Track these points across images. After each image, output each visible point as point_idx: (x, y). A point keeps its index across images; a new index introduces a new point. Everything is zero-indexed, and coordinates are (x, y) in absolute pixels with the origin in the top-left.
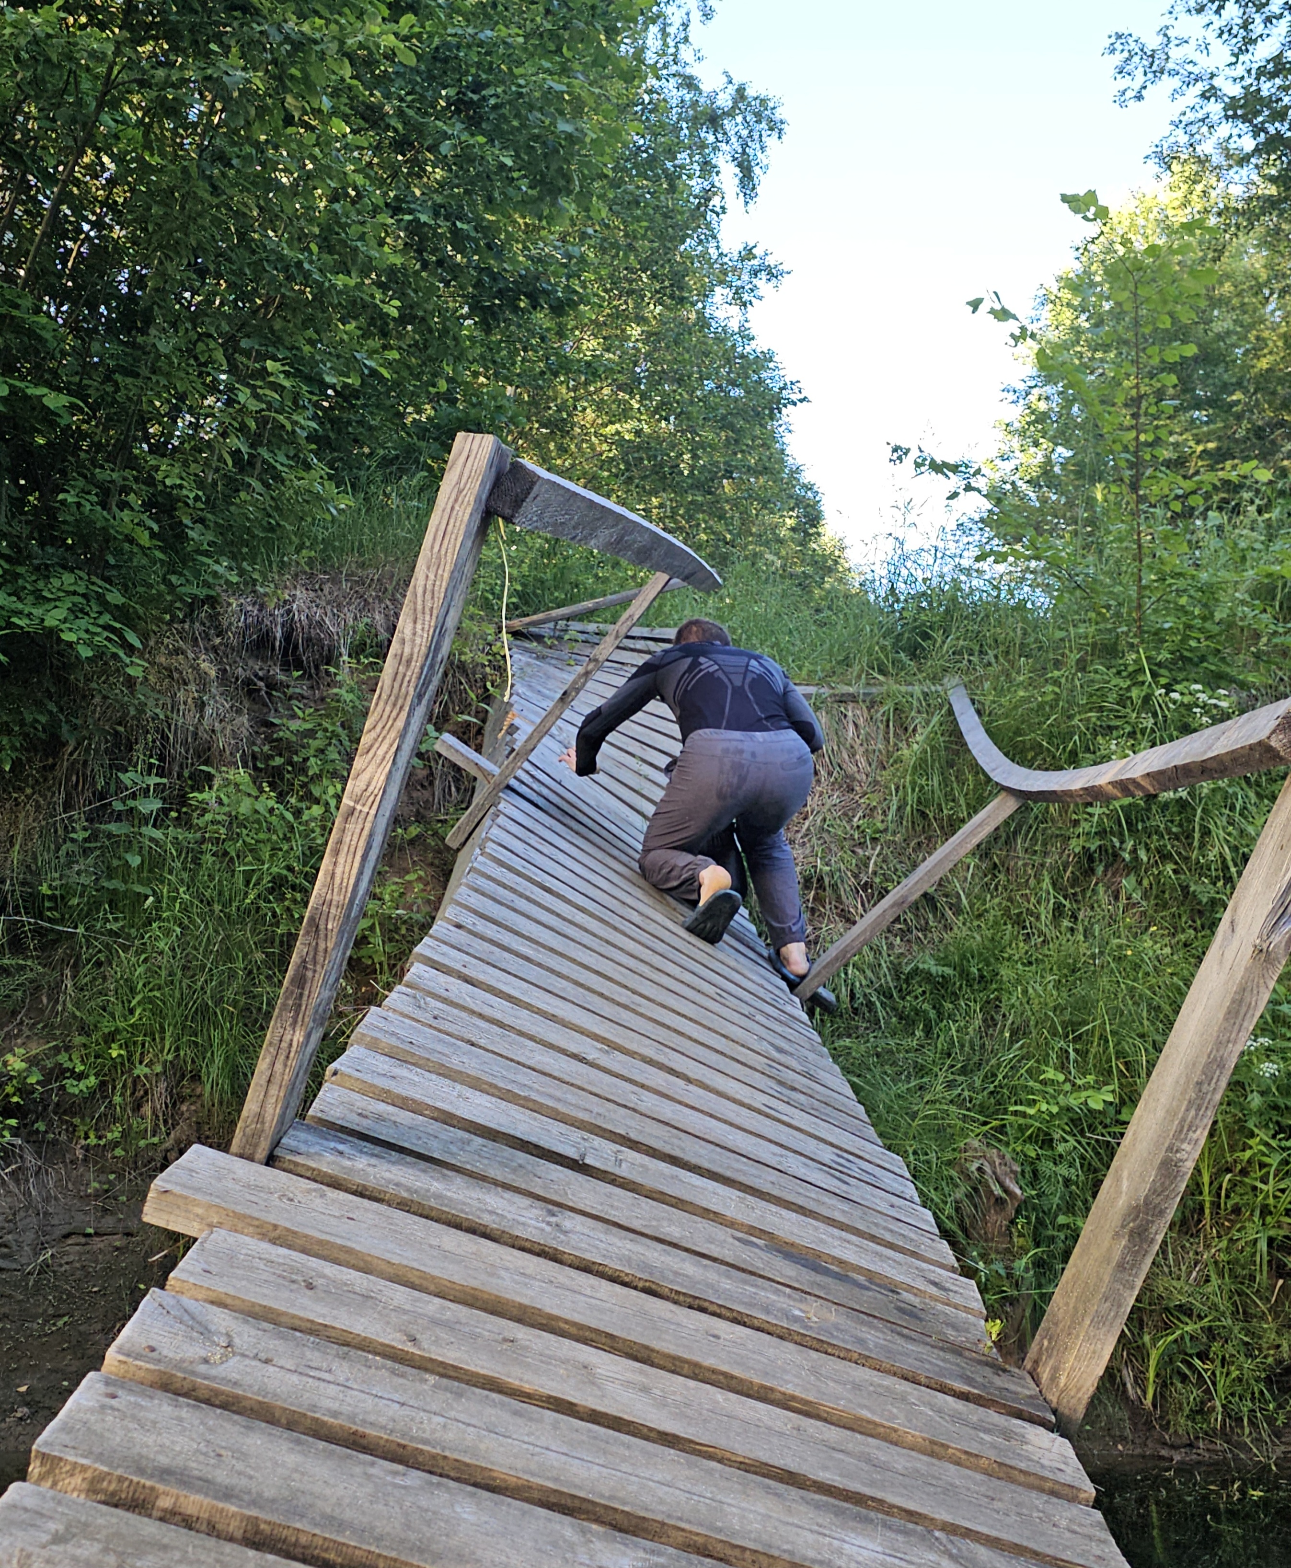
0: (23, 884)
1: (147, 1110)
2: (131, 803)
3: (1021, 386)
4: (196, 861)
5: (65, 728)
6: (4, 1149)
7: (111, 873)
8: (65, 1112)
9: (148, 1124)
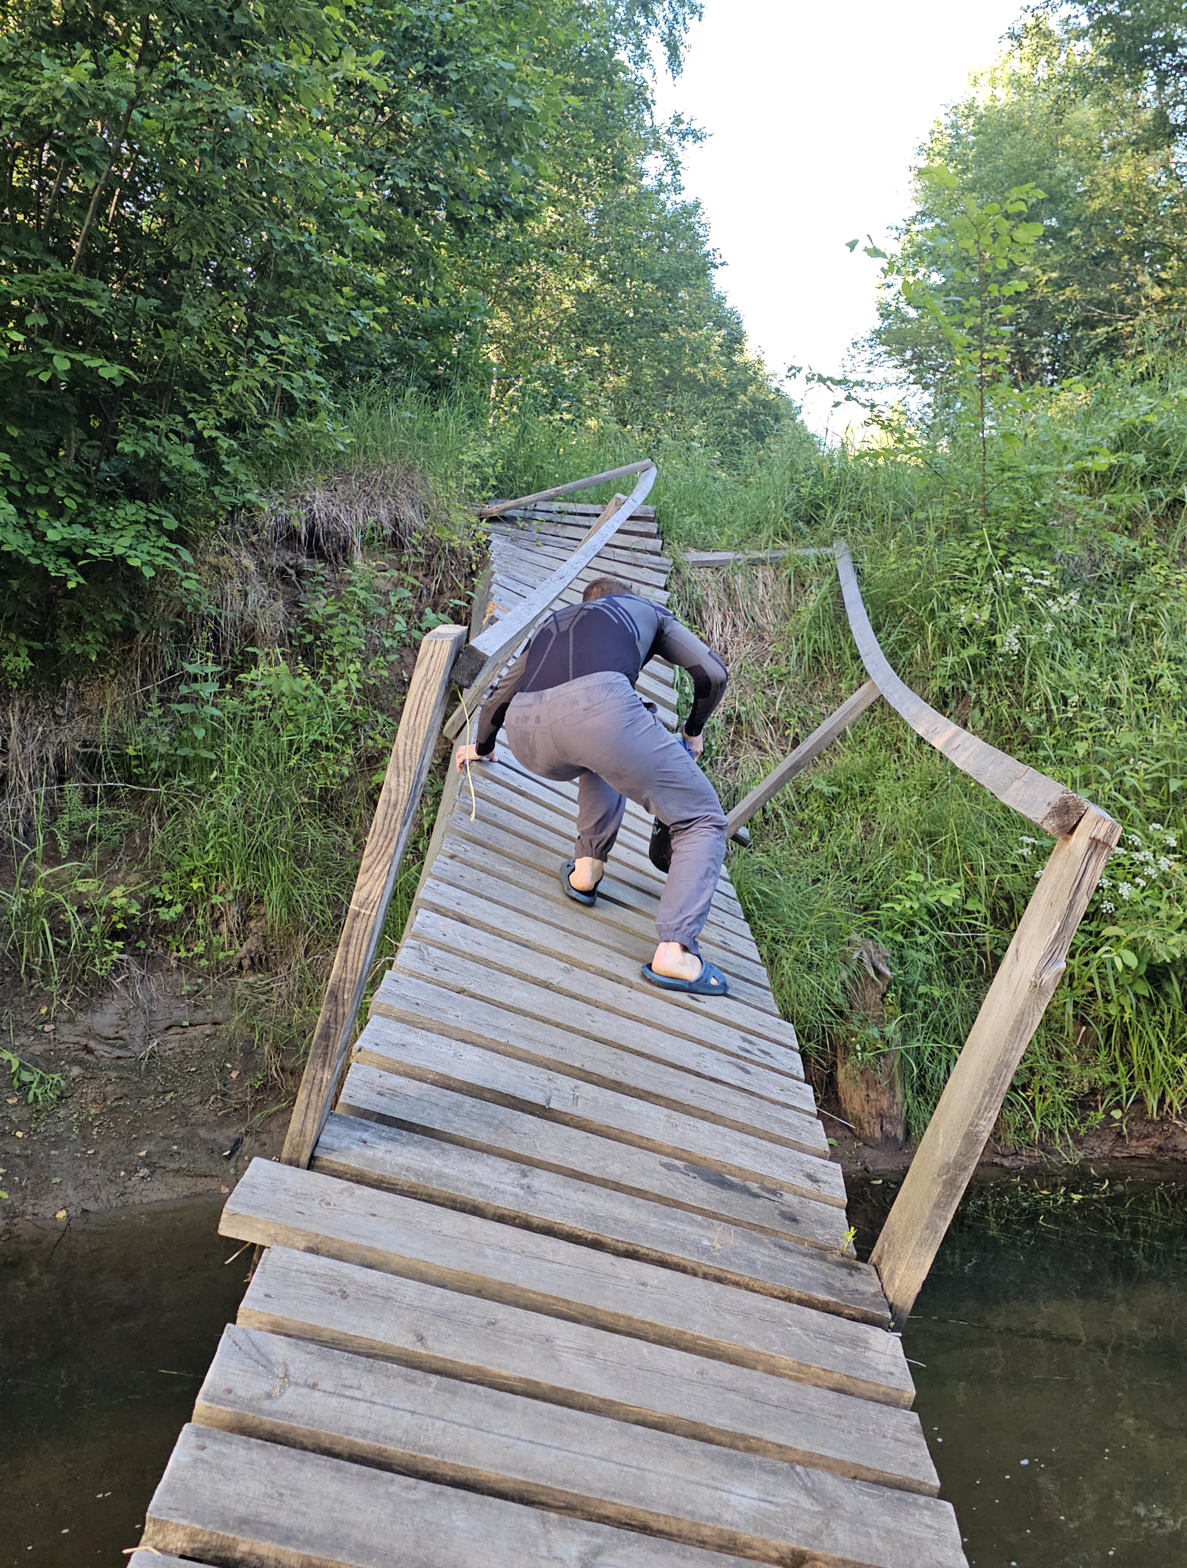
0: (115, 747)
1: (223, 927)
2: (195, 686)
3: (903, 225)
5: (137, 621)
6: (114, 963)
7: (183, 743)
8: (160, 931)
9: (225, 938)
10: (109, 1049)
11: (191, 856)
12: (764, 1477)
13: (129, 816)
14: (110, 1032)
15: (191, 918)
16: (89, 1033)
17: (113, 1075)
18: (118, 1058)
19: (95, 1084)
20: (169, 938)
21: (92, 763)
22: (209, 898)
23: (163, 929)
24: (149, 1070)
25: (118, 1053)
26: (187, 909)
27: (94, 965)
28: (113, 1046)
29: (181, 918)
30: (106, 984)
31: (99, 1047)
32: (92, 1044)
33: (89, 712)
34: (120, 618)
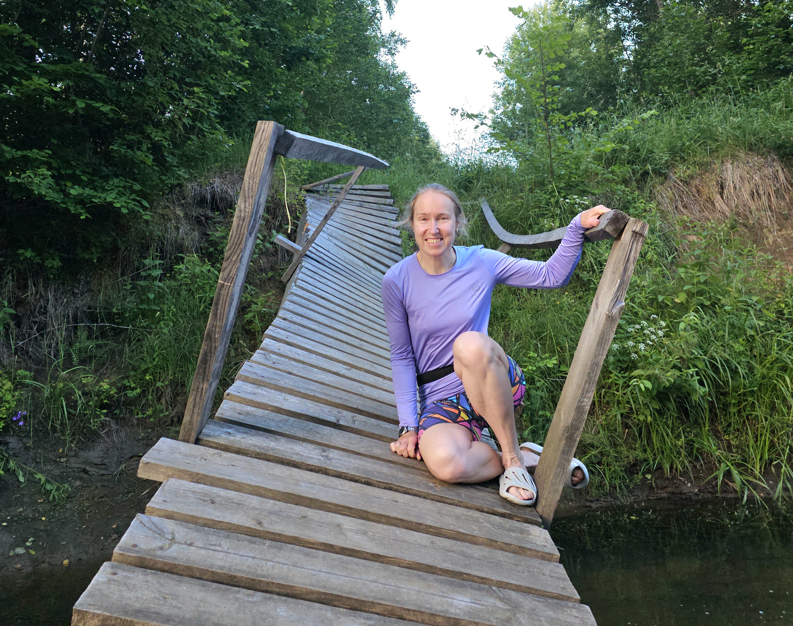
0: (105, 308)
1: (163, 401)
2: (149, 272)
4: (179, 294)
5: (120, 242)
6: (101, 423)
7: (142, 302)
8: (128, 405)
9: (164, 407)
10: (97, 470)
11: (146, 362)
12: (473, 592)
13: (112, 344)
14: (98, 461)
15: (145, 397)
16: (86, 462)
17: (99, 484)
18: (103, 475)
19: (88, 490)
20: (133, 408)
21: (93, 318)
22: (155, 385)
23: (129, 403)
24: (119, 481)
25: (102, 472)
26: (143, 391)
27: (90, 423)
28: (100, 469)
29: (139, 395)
30: (96, 434)
31: (91, 469)
32: (88, 468)
33: (93, 291)
34: (110, 239)
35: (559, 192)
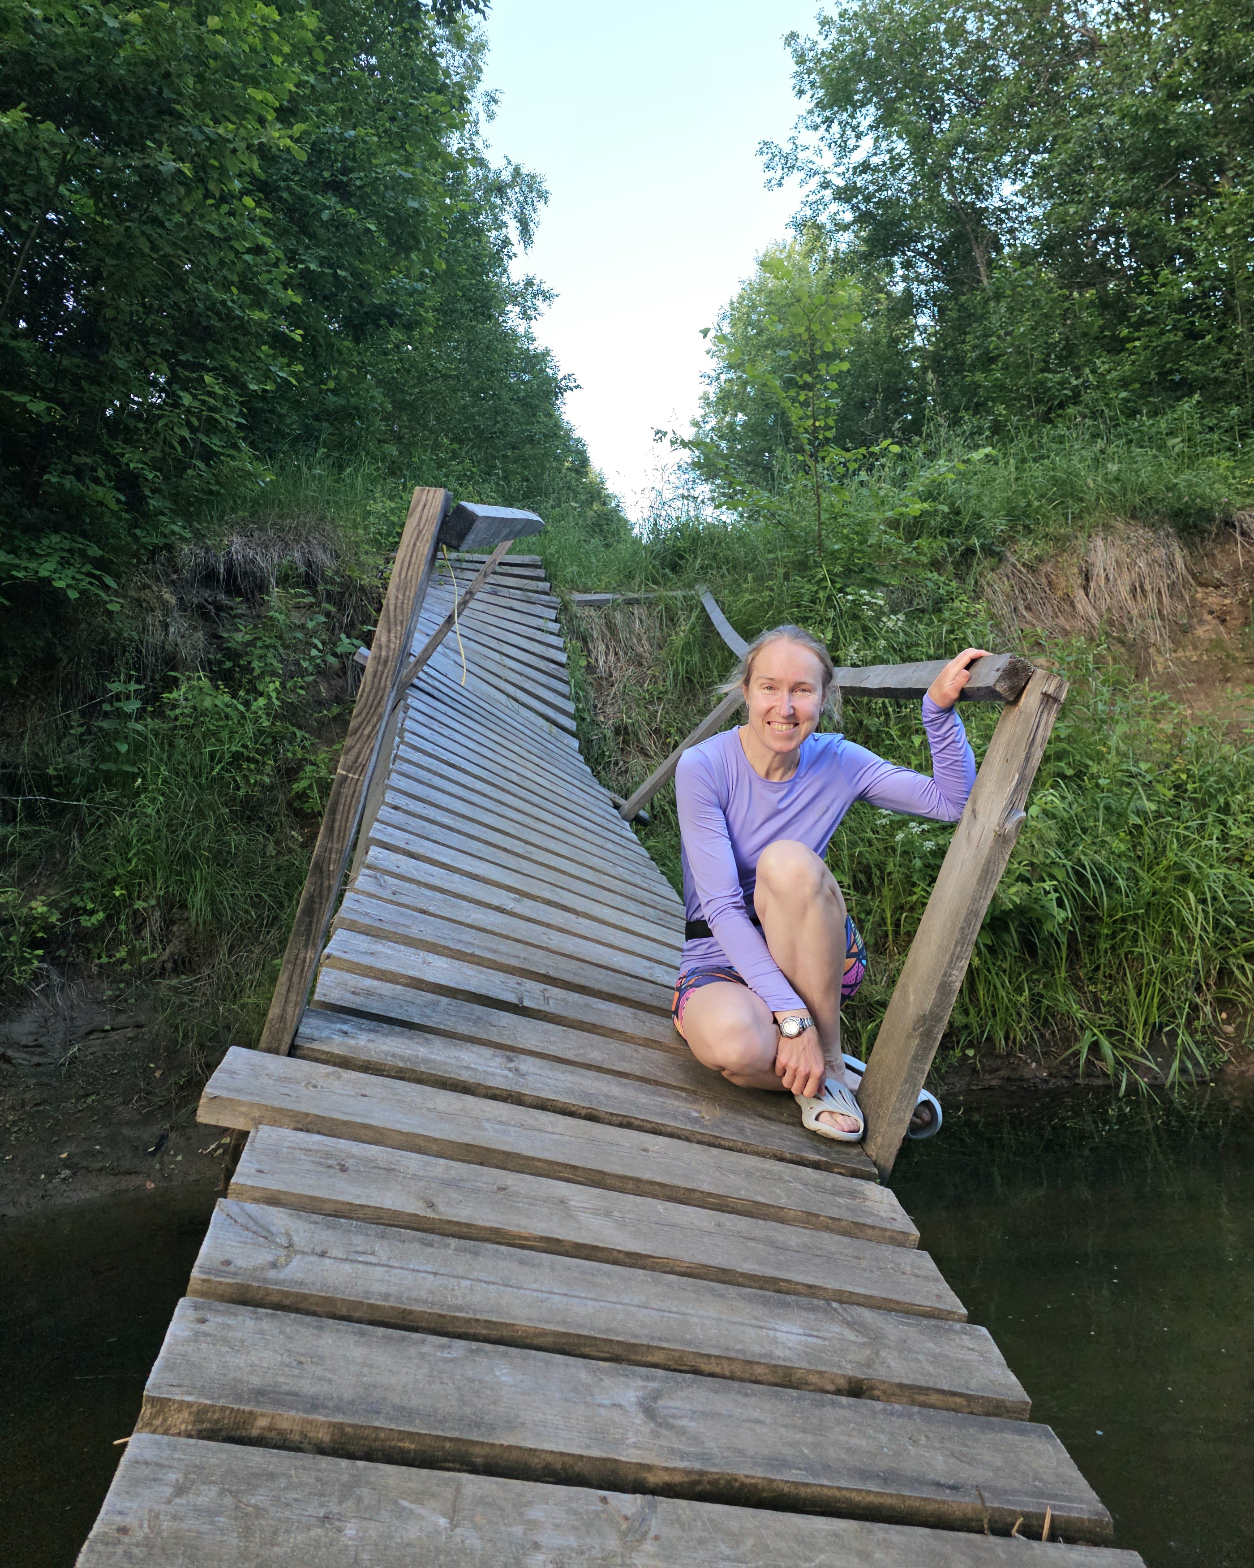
0: (34, 767)
1: (146, 933)
2: (118, 704)
4: (171, 744)
5: (59, 648)
6: (34, 973)
7: (105, 759)
8: (81, 940)
9: (148, 944)
10: (28, 1057)
11: (113, 865)
13: (48, 832)
14: (28, 1040)
15: (112, 926)
16: (7, 1042)
17: (32, 1082)
18: (38, 1065)
19: (12, 1091)
20: (91, 946)
21: (11, 783)
22: (131, 905)
23: (85, 937)
24: (69, 1075)
25: (37, 1060)
26: (110, 917)
27: (13, 974)
28: (32, 1054)
29: (102, 925)
30: (23, 992)
31: (17, 1055)
32: (10, 1053)
33: (9, 734)
34: (41, 644)
35: (833, 582)
